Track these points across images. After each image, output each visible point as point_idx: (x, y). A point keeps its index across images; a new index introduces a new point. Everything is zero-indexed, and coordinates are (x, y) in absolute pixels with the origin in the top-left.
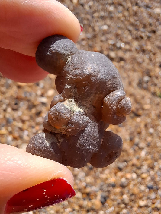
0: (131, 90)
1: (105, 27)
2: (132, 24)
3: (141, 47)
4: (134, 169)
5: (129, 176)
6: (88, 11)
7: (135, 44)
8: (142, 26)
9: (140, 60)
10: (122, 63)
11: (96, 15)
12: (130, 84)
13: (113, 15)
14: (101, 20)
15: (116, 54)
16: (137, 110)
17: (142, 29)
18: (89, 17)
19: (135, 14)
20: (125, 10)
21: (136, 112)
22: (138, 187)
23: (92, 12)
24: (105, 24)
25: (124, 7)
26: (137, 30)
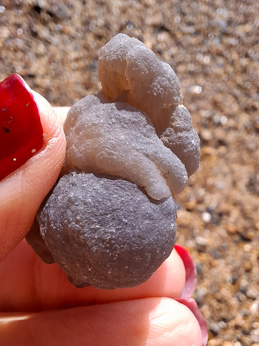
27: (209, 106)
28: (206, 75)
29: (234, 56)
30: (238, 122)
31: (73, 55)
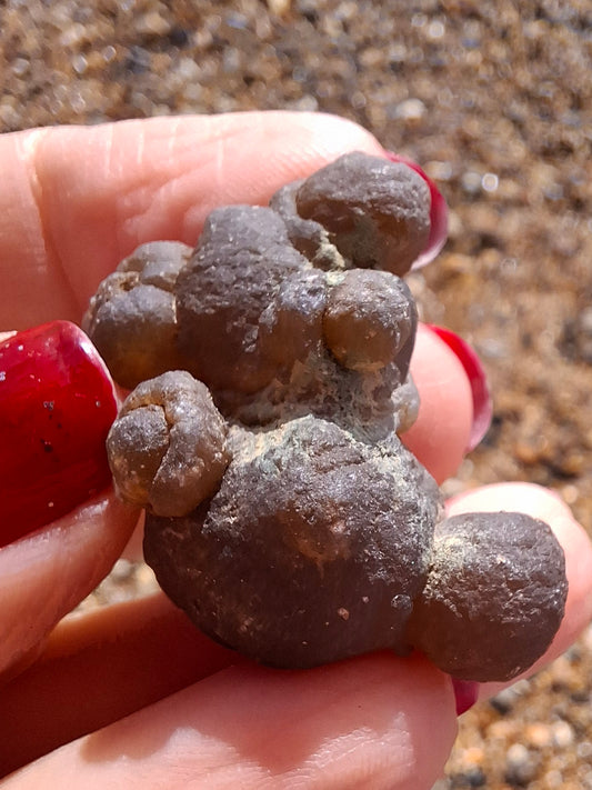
0: (534, 369)
1: (413, 110)
2: (527, 96)
3: (567, 186)
4: (562, 704)
5: (539, 735)
6: (335, 43)
7: (543, 178)
8: (568, 101)
9: (564, 243)
10: (490, 258)
11: (370, 57)
12: (527, 343)
13: (444, 57)
14: (394, 78)
15: (465, 221)
16: (563, 451)
17: (566, 116)
18: (342, 66)
19: (536, 52)
20: (493, 35)
21: (556, 463)
22: (581, 780)
23: (352, 47)
24: (412, 95)
25: (488, 24)
26: (548, 116)
27: (450, 151)
28: (437, 70)
29: (509, 16)
30: (526, 186)
31: (73, 35)
